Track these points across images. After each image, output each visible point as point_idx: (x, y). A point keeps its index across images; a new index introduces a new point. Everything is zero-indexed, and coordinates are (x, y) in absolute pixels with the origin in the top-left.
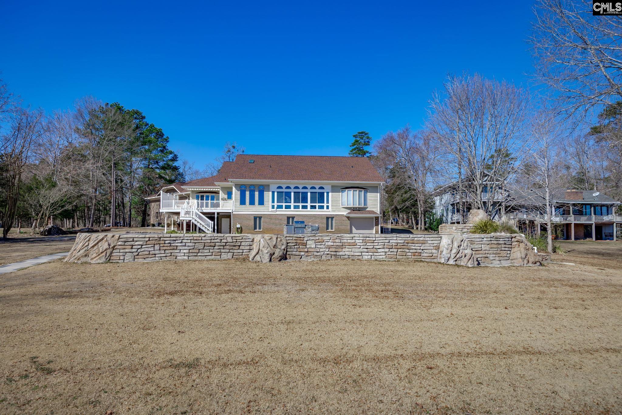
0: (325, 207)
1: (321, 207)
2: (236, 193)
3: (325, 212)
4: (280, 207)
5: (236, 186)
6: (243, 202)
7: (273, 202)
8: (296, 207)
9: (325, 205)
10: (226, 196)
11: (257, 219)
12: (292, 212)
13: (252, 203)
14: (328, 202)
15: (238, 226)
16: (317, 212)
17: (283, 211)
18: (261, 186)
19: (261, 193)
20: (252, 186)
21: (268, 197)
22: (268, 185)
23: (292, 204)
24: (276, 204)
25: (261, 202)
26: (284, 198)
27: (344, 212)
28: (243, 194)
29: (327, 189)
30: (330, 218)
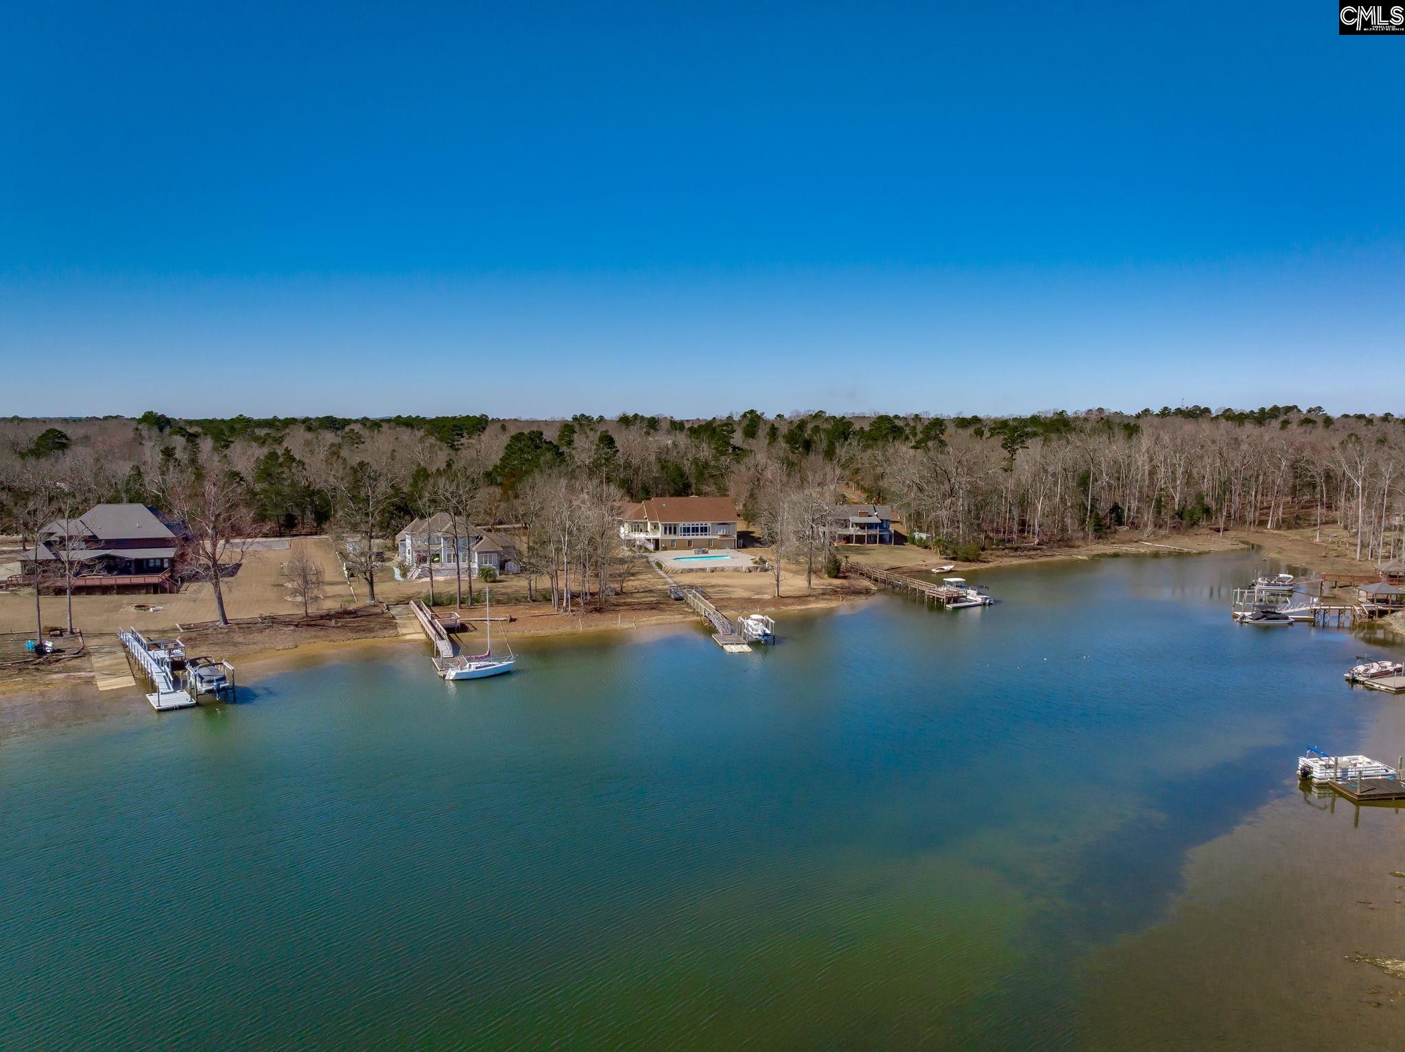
1: (706, 535)
2: (661, 527)
3: (708, 537)
4: (684, 535)
5: (662, 524)
6: (665, 533)
8: (692, 535)
9: (708, 533)
10: (655, 528)
11: (673, 541)
12: (691, 537)
13: (670, 533)
15: (664, 545)
17: (687, 537)
18: (675, 525)
19: (675, 528)
20: (670, 525)
21: (678, 530)
22: (678, 524)
23: (691, 533)
24: (682, 533)
25: (675, 533)
26: (686, 530)
27: (718, 537)
28: (666, 529)
29: (709, 525)
30: (710, 540)
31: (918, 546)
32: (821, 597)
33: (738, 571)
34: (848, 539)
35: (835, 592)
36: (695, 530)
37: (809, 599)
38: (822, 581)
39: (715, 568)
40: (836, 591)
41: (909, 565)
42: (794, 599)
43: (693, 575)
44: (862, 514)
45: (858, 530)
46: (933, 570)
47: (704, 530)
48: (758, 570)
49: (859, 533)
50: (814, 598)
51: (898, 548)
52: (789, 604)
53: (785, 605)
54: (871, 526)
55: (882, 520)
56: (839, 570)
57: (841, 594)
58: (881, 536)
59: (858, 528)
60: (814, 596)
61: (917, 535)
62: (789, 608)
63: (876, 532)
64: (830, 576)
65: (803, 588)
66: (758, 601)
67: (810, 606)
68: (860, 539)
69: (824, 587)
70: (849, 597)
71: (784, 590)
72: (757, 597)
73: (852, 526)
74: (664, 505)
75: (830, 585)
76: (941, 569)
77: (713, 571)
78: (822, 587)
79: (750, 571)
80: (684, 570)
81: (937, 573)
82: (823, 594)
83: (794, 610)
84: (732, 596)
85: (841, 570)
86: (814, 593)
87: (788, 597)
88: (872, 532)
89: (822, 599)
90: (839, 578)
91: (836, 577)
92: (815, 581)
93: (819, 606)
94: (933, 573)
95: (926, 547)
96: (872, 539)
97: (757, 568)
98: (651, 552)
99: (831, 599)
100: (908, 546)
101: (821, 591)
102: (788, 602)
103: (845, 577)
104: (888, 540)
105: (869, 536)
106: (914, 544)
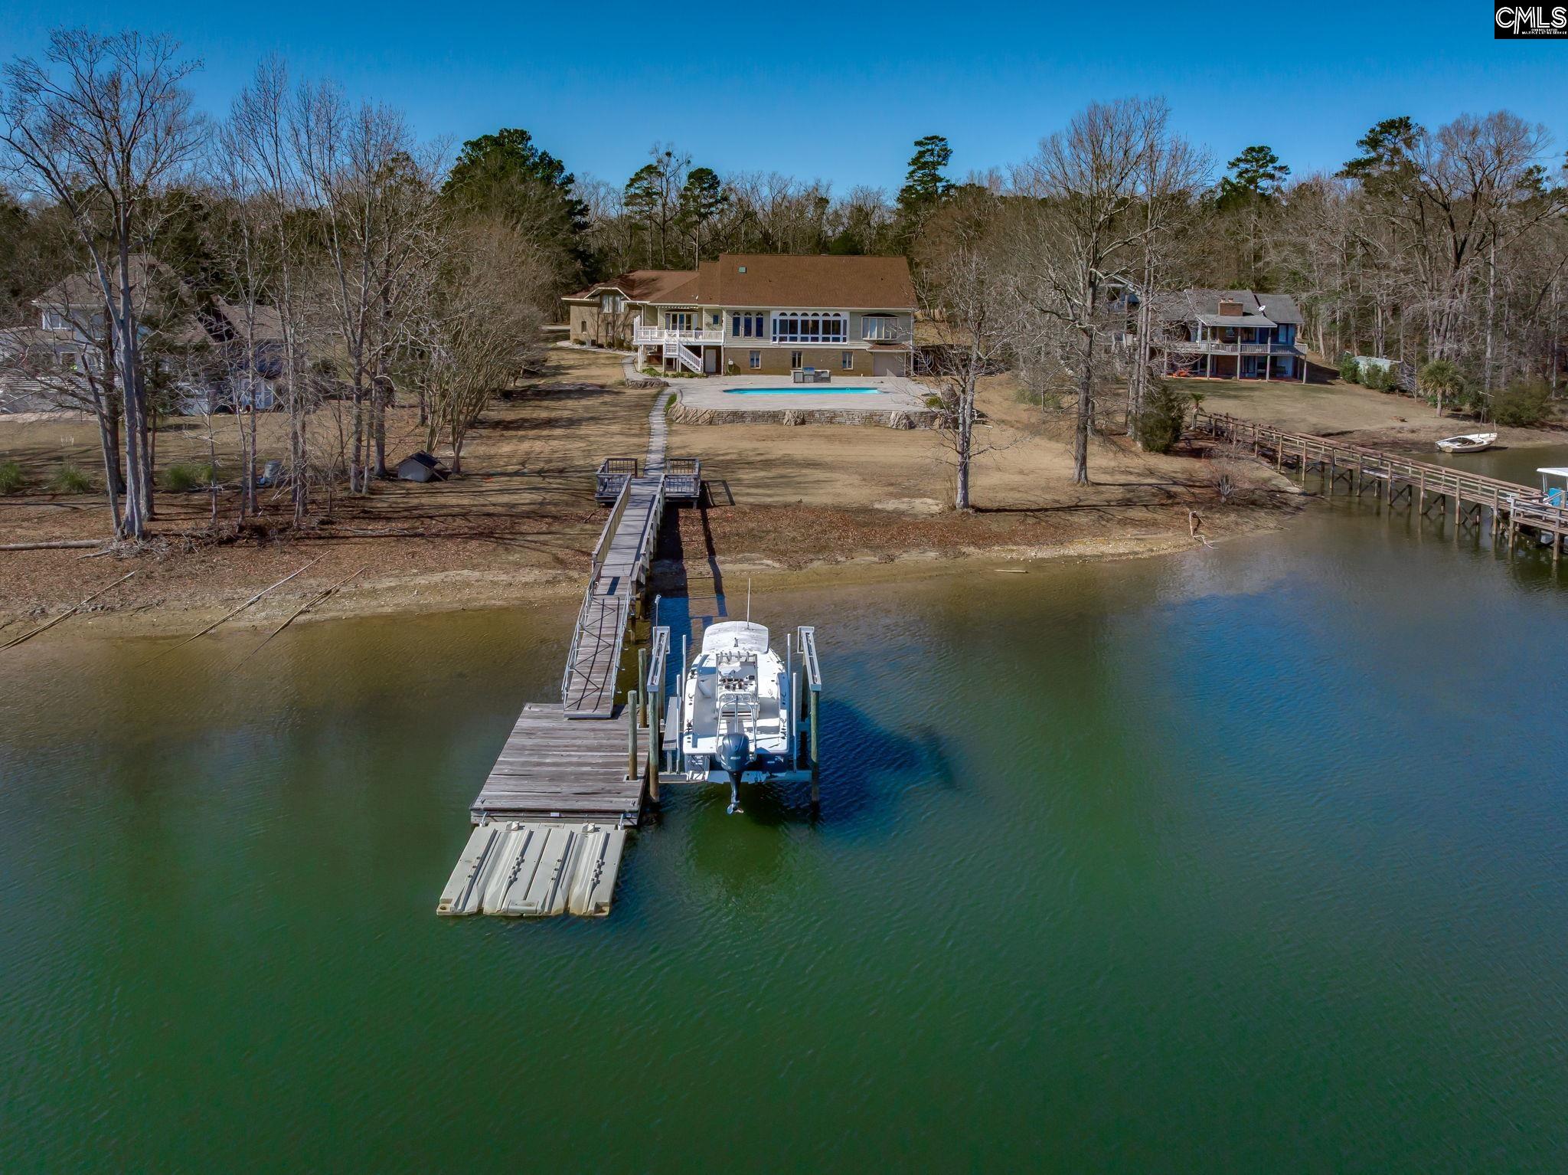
0: (841, 339)
1: (836, 340)
2: (726, 319)
3: (841, 345)
4: (782, 339)
5: (728, 312)
6: (736, 333)
7: (775, 332)
8: (803, 339)
9: (841, 336)
10: (711, 320)
11: (754, 353)
12: (799, 344)
13: (748, 333)
14: (845, 333)
15: (731, 363)
16: (831, 345)
17: (788, 344)
18: (759, 313)
19: (760, 323)
20: (748, 313)
21: (768, 327)
22: (768, 312)
23: (799, 335)
24: (778, 335)
25: (760, 334)
26: (789, 328)
27: (866, 347)
28: (736, 323)
29: (845, 316)
30: (847, 353)
31: (1369, 387)
32: (1119, 514)
33: (878, 424)
34: (1198, 364)
35: (1166, 498)
36: (810, 329)
37: (1081, 519)
38: (1126, 461)
39: (811, 413)
40: (1170, 495)
41: (1366, 428)
42: (1020, 516)
43: (739, 429)
44: (1228, 309)
45: (1217, 347)
46: (1443, 444)
47: (832, 328)
48: (937, 422)
49: (1221, 352)
50: (1094, 516)
51: (1319, 390)
52: (999, 539)
53: (982, 540)
54: (1249, 335)
55: (1279, 324)
56: (1176, 428)
57: (1190, 505)
58: (1274, 359)
59: (1218, 342)
60: (1093, 507)
61: (1363, 364)
62: (996, 552)
63: (1266, 350)
64: (1149, 447)
65: (1059, 479)
66: (892, 519)
67: (1072, 550)
68: (1223, 367)
69: (1132, 479)
70: (1219, 519)
71: (987, 485)
72: (891, 505)
73: (1204, 338)
74: (742, 270)
75: (1151, 473)
76: (1465, 441)
77: (803, 422)
78: (1123, 479)
79: (911, 426)
80: (720, 414)
81: (1455, 452)
82: (1127, 503)
83: (1012, 563)
84: (806, 499)
85: (1185, 433)
86: (1094, 500)
87: (998, 510)
88: (1255, 350)
89: (1124, 523)
90: (1178, 453)
91: (1167, 451)
92: (1101, 459)
93: (1109, 548)
94: (1441, 451)
95: (1391, 390)
96: (1254, 367)
97: (934, 417)
98: (693, 375)
99: (1155, 523)
100: (1340, 384)
101: (1118, 493)
102: (994, 527)
103: (1197, 453)
104: (1290, 369)
105: (1247, 360)
106: (1356, 382)
